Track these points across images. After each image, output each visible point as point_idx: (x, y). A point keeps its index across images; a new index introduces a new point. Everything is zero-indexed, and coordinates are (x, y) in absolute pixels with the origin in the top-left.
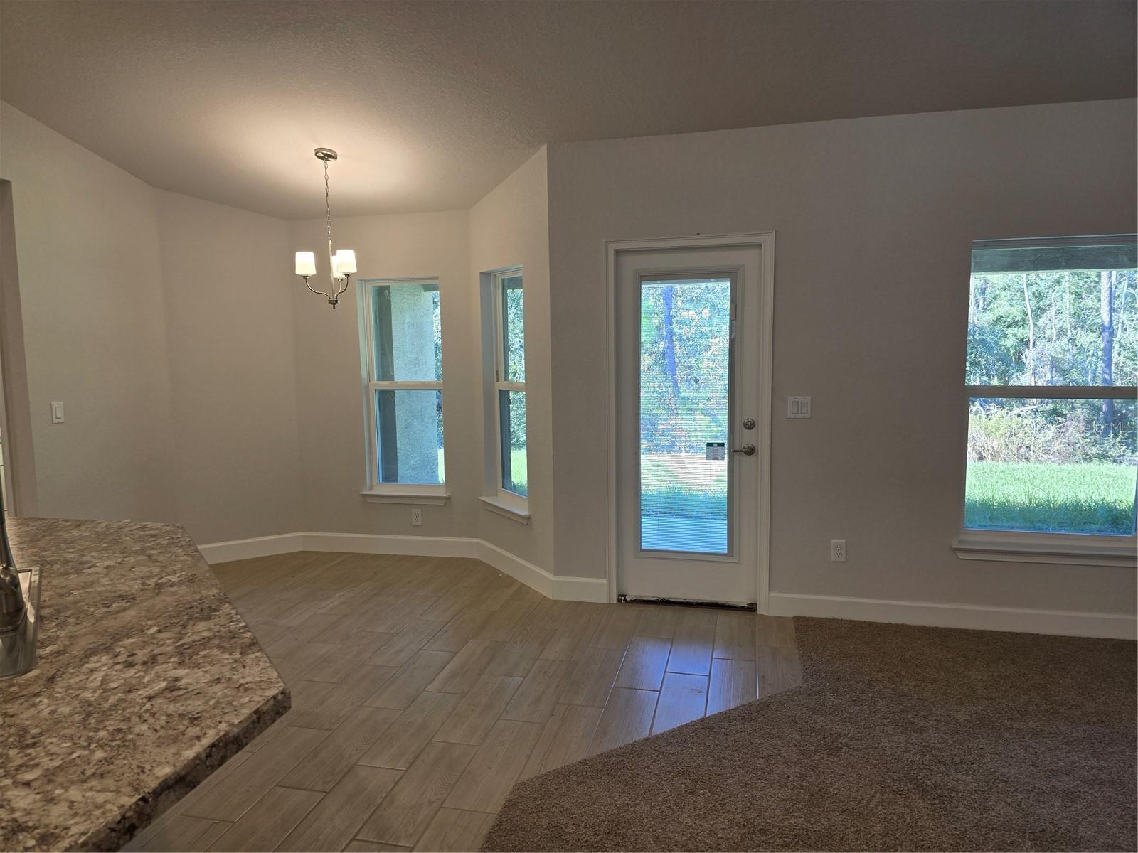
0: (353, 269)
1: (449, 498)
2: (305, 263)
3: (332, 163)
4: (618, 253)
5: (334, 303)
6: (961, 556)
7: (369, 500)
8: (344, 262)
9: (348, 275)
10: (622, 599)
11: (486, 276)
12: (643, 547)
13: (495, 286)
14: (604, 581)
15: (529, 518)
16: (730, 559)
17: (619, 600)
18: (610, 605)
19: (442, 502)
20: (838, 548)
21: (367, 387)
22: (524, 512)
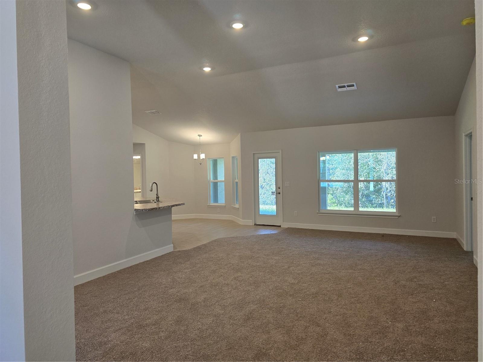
0: (204, 158)
1: (225, 206)
2: (195, 156)
3: (201, 137)
4: (254, 154)
5: (201, 164)
6: (319, 214)
7: (209, 206)
8: (203, 156)
9: (203, 159)
10: (256, 225)
11: (233, 157)
12: (260, 214)
13: (235, 160)
14: (251, 221)
15: (239, 208)
16: (276, 216)
17: (255, 225)
18: (253, 225)
19: (224, 207)
20: (296, 213)
21: (209, 181)
22: (238, 207)
